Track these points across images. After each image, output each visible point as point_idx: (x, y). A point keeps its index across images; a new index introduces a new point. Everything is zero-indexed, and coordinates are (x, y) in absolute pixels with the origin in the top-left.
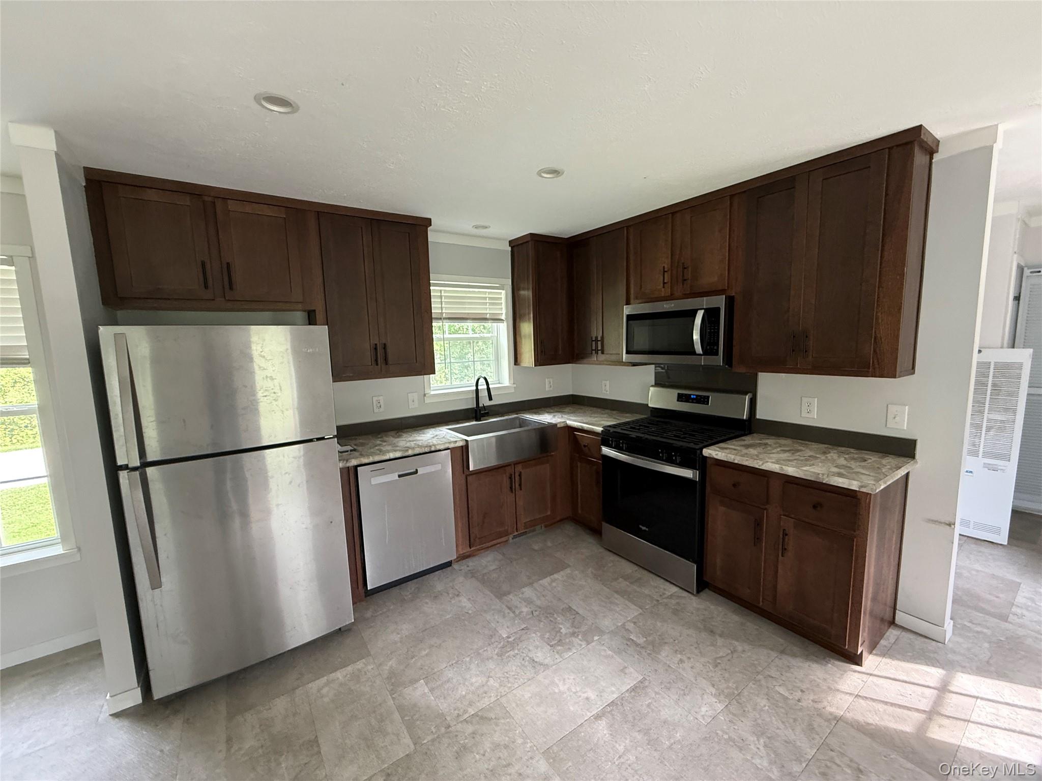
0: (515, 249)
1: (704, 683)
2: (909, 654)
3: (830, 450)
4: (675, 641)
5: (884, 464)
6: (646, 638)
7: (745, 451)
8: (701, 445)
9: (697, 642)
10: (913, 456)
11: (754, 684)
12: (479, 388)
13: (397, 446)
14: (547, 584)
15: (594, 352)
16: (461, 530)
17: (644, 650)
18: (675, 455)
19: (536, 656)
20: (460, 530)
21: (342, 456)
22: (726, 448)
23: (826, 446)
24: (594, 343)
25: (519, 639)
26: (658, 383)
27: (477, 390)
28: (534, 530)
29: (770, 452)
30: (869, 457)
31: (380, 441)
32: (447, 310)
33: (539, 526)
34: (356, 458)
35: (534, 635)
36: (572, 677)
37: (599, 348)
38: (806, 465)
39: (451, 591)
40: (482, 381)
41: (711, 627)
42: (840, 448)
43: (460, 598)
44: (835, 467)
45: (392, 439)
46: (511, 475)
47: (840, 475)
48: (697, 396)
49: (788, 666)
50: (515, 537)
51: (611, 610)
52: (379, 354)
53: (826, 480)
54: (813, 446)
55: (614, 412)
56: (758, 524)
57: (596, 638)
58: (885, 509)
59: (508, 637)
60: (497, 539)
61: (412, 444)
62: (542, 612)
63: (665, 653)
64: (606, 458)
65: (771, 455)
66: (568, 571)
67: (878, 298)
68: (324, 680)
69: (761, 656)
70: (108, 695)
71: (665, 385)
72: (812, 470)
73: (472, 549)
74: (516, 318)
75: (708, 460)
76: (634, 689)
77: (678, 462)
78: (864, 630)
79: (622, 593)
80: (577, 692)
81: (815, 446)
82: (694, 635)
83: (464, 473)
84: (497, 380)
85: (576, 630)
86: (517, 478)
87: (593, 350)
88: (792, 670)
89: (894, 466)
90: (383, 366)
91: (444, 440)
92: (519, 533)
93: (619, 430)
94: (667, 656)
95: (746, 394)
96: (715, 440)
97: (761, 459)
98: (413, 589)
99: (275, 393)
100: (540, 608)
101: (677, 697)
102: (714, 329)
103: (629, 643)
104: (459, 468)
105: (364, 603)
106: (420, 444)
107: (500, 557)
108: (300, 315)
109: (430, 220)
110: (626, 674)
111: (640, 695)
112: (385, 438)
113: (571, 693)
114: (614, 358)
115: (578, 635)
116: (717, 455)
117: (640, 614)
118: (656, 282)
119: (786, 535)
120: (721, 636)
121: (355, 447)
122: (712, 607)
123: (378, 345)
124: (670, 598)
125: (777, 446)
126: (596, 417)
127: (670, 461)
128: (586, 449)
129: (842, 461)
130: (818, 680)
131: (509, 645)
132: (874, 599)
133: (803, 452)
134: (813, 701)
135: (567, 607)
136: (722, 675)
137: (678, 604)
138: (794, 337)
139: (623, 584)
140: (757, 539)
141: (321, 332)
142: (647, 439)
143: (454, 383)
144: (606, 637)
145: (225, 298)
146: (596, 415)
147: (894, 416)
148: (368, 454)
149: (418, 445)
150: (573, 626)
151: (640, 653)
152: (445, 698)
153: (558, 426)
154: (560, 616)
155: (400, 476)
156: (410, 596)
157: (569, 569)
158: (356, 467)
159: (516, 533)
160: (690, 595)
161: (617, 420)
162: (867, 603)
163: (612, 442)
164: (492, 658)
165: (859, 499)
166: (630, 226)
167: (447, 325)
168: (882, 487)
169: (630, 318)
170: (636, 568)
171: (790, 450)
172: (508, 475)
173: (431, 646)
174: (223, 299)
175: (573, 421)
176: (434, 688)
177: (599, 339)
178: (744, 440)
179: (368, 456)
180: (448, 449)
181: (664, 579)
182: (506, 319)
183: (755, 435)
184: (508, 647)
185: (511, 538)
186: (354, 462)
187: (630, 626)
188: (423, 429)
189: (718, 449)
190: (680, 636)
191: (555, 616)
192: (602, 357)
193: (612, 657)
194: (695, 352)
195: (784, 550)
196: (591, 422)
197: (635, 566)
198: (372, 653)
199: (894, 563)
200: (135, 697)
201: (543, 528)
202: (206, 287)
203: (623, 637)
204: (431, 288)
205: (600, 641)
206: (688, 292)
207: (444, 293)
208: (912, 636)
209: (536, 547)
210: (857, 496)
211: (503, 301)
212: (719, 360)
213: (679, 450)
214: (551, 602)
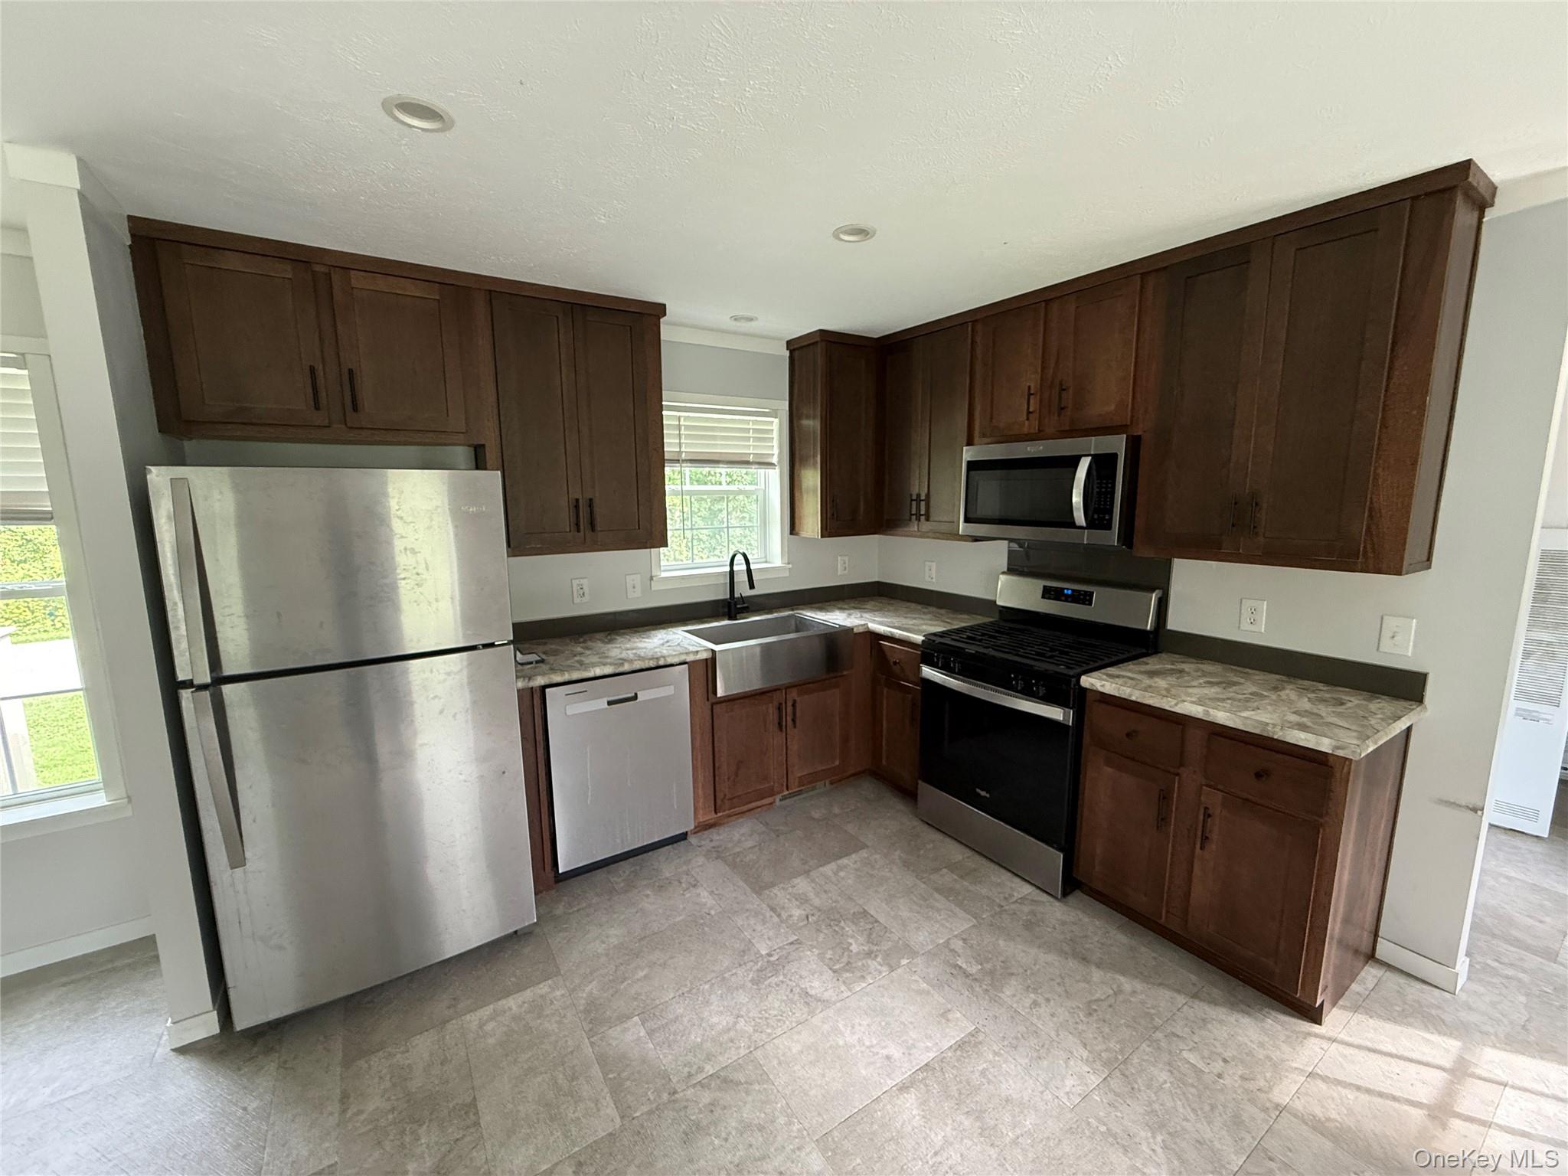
0: (796, 353)
1: (1071, 1041)
2: (1398, 1008)
3: (1285, 684)
4: (1026, 971)
5: (1373, 710)
6: (981, 964)
7: (1147, 681)
8: (1079, 670)
9: (1060, 975)
10: (1420, 700)
11: (1149, 1046)
12: (735, 568)
13: (607, 657)
14: (830, 873)
15: (914, 517)
16: (703, 785)
17: (978, 984)
18: (1036, 684)
19: (811, 986)
20: (700, 785)
21: (522, 670)
22: (1118, 677)
23: (1278, 677)
24: (914, 503)
25: (786, 958)
26: (1011, 570)
27: (732, 572)
28: (814, 789)
29: (1187, 684)
30: (1348, 698)
31: (582, 647)
32: (690, 448)
33: (823, 782)
34: (543, 674)
35: (809, 953)
36: (864, 1023)
37: (923, 512)
38: (1246, 709)
39: (684, 879)
40: (739, 559)
41: (1084, 952)
42: (1300, 682)
43: (698, 891)
44: (1294, 713)
45: (600, 644)
46: (781, 704)
47: (1303, 727)
48: (1073, 590)
49: (1204, 1020)
50: (784, 798)
51: (929, 918)
52: (581, 514)
53: (1279, 735)
54: (1257, 678)
55: (943, 611)
56: (1165, 797)
57: (904, 962)
58: (1372, 782)
59: (769, 955)
60: (757, 801)
61: (630, 654)
62: (822, 917)
63: (1010, 990)
64: (928, 683)
65: (1190, 690)
66: (864, 853)
67: (1379, 444)
68: (488, 1010)
69: (1164, 999)
70: (170, 1020)
71: (1023, 571)
72: (1258, 718)
73: (719, 815)
74: (795, 461)
75: (1089, 696)
76: (960, 1046)
77: (1041, 694)
78: (1327, 971)
79: (947, 892)
80: (872, 1046)
81: (1259, 676)
82: (1057, 964)
83: (708, 700)
84: (763, 556)
85: (875, 948)
86: (790, 709)
87: (912, 515)
88: (1209, 1026)
89: (1389, 714)
90: (589, 534)
91: (678, 648)
92: (791, 791)
93: (947, 641)
94: (1014, 996)
95: (1153, 590)
96: (1100, 663)
97: (1174, 697)
98: (627, 872)
99: (418, 574)
100: (820, 910)
101: (1027, 1061)
102: (1107, 488)
103: (955, 972)
104: (701, 692)
105: (553, 892)
106: (642, 654)
107: (761, 828)
108: (462, 453)
109: (664, 306)
110: (948, 1020)
111: (968, 1056)
112: (589, 643)
113: (863, 1049)
114: (944, 528)
115: (876, 956)
116: (1103, 686)
117: (974, 926)
118: (1016, 410)
119: (1209, 816)
120: (1098, 966)
121: (544, 657)
122: (1086, 920)
123: (581, 501)
124: (1020, 903)
125: (1199, 674)
126: (915, 619)
127: (1029, 693)
128: (896, 669)
129: (1305, 704)
130: (1249, 1043)
131: (771, 968)
132: (1347, 921)
133: (1241, 687)
134: (1242, 1078)
135: (862, 910)
136: (1099, 1028)
137: (1033, 913)
138: (1236, 503)
139: (947, 878)
140: (1162, 820)
141: (492, 479)
142: (993, 656)
143: (697, 560)
144: (919, 960)
145: (346, 424)
146: (914, 616)
147: (1391, 635)
148: (561, 668)
149: (639, 656)
150: (869, 941)
151: (971, 988)
152: (669, 1046)
153: (855, 630)
154: (850, 924)
155: (610, 703)
156: (622, 885)
157: (865, 851)
158: (543, 688)
159: (786, 793)
160: (1052, 899)
161: (945, 624)
162: (1335, 926)
163: (938, 659)
164: (743, 987)
165: (1331, 767)
166: (976, 321)
167: (688, 470)
168: (1371, 749)
169: (972, 466)
170: (968, 853)
171: (1221, 683)
172: (776, 704)
173: (652, 965)
174: (344, 426)
175: (877, 622)
176: (653, 1031)
177: (923, 498)
178: (1147, 664)
179: (562, 671)
180: (684, 663)
181: (1013, 873)
182: (779, 462)
183: (1163, 655)
184: (768, 970)
185: (777, 800)
186: (540, 681)
187: (958, 944)
188: (649, 630)
189: (1105, 677)
190: (1035, 965)
191: (842, 924)
192: (926, 526)
193: (928, 993)
194: (1074, 523)
195: (1205, 839)
196: (907, 626)
197: (968, 850)
198: (562, 972)
199: (1380, 865)
200: (208, 1025)
201: (827, 784)
202: (317, 407)
203: (947, 963)
204: (664, 413)
205: (910, 966)
206: (1068, 428)
207: (684, 420)
208: (1402, 980)
209: (816, 815)
210: (1328, 760)
211: (775, 435)
212: (1112, 537)
213: (1042, 676)
214: (836, 901)
